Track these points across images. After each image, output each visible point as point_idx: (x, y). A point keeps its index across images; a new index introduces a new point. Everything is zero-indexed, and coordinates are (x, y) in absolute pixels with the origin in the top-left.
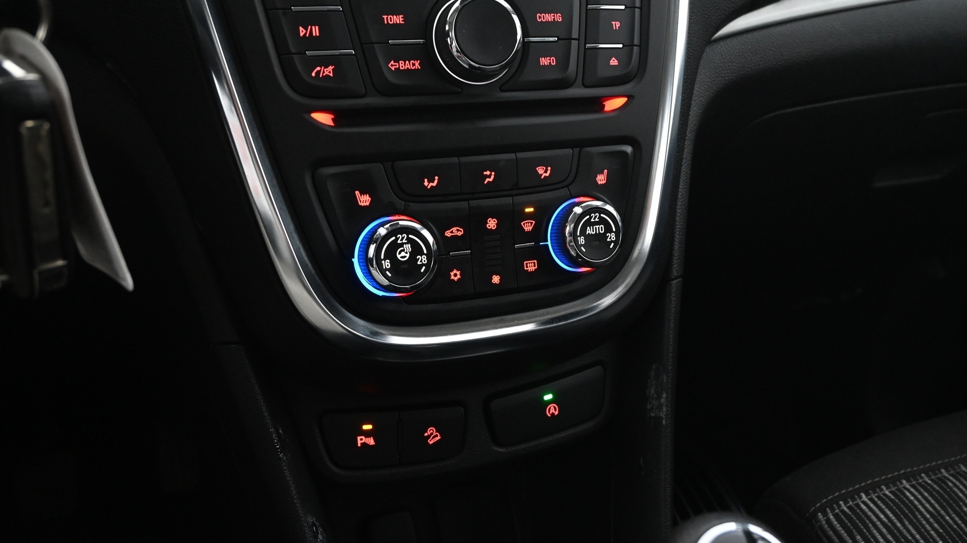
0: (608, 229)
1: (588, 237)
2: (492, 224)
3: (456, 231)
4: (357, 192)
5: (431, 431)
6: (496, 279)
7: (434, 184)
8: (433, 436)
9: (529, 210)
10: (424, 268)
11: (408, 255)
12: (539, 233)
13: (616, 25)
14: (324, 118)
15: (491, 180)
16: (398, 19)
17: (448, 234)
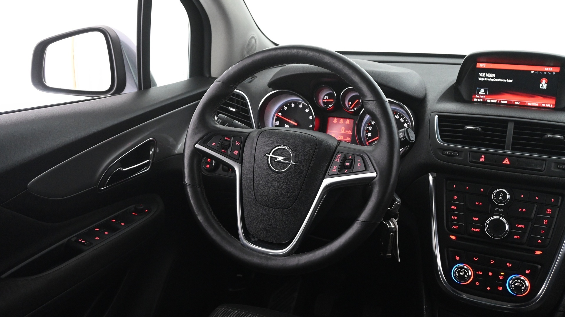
0: (523, 285)
1: (516, 286)
2: (490, 274)
3: (480, 273)
4: (456, 256)
6: (489, 288)
7: (476, 260)
9: (502, 274)
10: (466, 279)
11: (463, 274)
12: (505, 281)
13: (543, 232)
14: (453, 237)
15: (492, 263)
16: (477, 219)
17: (477, 273)
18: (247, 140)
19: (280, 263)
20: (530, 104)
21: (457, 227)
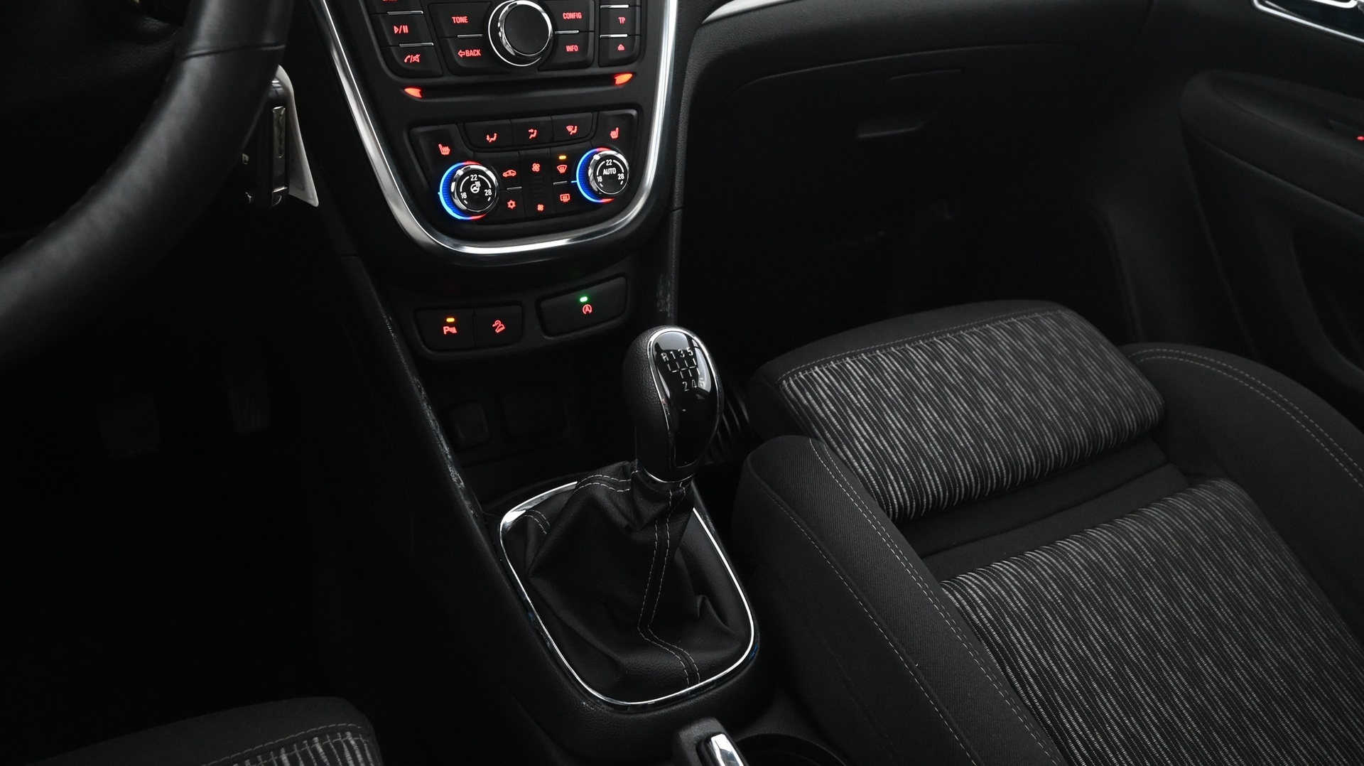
0: (619, 171)
1: (605, 177)
2: (536, 167)
3: (511, 173)
4: (440, 145)
5: (497, 323)
6: (540, 208)
7: (494, 139)
8: (499, 326)
9: (562, 157)
10: (490, 198)
11: (478, 189)
12: (570, 174)
13: (622, 20)
14: (414, 92)
15: (534, 135)
16: (463, 20)
17: (505, 175)
21: (416, 58)
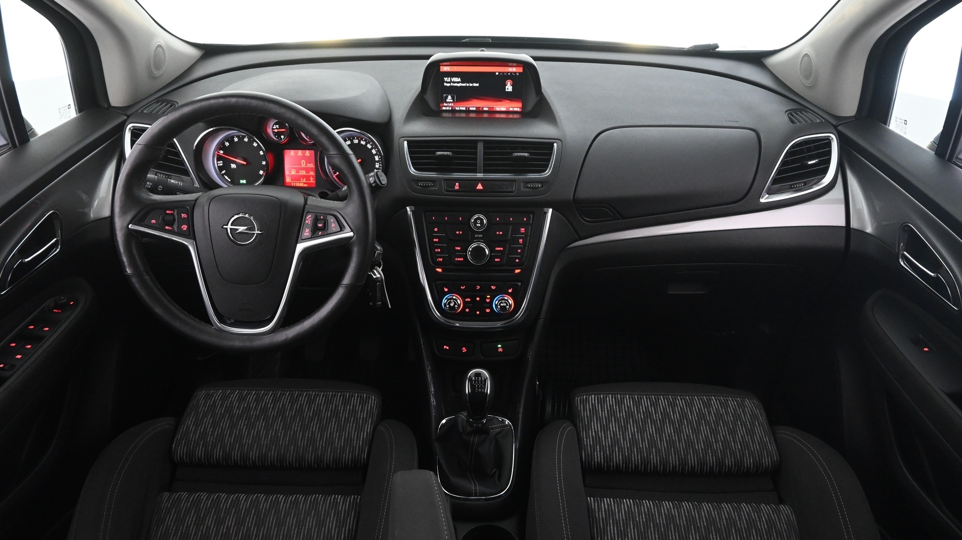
0: (507, 305)
1: (501, 306)
2: (478, 299)
3: (469, 300)
4: (444, 288)
5: (464, 348)
6: (478, 313)
7: (463, 288)
8: (464, 350)
9: (488, 297)
10: (456, 308)
11: (453, 304)
12: (491, 302)
13: (519, 251)
14: (439, 270)
15: (478, 288)
16: (459, 248)
17: (466, 300)
18: (195, 208)
19: (267, 340)
20: (498, 109)
21: (441, 260)
